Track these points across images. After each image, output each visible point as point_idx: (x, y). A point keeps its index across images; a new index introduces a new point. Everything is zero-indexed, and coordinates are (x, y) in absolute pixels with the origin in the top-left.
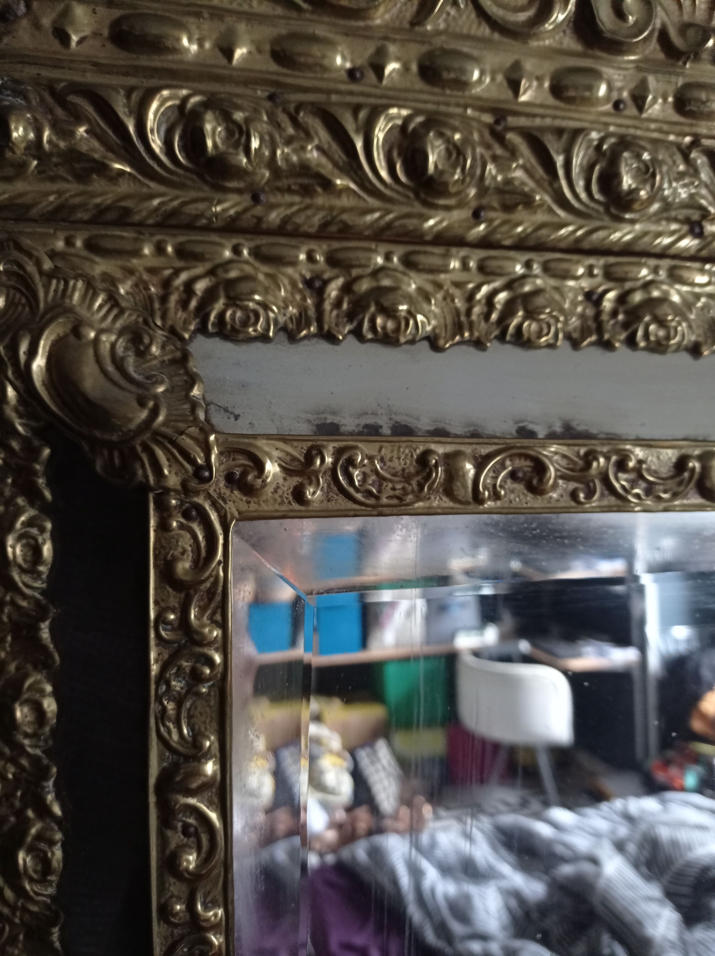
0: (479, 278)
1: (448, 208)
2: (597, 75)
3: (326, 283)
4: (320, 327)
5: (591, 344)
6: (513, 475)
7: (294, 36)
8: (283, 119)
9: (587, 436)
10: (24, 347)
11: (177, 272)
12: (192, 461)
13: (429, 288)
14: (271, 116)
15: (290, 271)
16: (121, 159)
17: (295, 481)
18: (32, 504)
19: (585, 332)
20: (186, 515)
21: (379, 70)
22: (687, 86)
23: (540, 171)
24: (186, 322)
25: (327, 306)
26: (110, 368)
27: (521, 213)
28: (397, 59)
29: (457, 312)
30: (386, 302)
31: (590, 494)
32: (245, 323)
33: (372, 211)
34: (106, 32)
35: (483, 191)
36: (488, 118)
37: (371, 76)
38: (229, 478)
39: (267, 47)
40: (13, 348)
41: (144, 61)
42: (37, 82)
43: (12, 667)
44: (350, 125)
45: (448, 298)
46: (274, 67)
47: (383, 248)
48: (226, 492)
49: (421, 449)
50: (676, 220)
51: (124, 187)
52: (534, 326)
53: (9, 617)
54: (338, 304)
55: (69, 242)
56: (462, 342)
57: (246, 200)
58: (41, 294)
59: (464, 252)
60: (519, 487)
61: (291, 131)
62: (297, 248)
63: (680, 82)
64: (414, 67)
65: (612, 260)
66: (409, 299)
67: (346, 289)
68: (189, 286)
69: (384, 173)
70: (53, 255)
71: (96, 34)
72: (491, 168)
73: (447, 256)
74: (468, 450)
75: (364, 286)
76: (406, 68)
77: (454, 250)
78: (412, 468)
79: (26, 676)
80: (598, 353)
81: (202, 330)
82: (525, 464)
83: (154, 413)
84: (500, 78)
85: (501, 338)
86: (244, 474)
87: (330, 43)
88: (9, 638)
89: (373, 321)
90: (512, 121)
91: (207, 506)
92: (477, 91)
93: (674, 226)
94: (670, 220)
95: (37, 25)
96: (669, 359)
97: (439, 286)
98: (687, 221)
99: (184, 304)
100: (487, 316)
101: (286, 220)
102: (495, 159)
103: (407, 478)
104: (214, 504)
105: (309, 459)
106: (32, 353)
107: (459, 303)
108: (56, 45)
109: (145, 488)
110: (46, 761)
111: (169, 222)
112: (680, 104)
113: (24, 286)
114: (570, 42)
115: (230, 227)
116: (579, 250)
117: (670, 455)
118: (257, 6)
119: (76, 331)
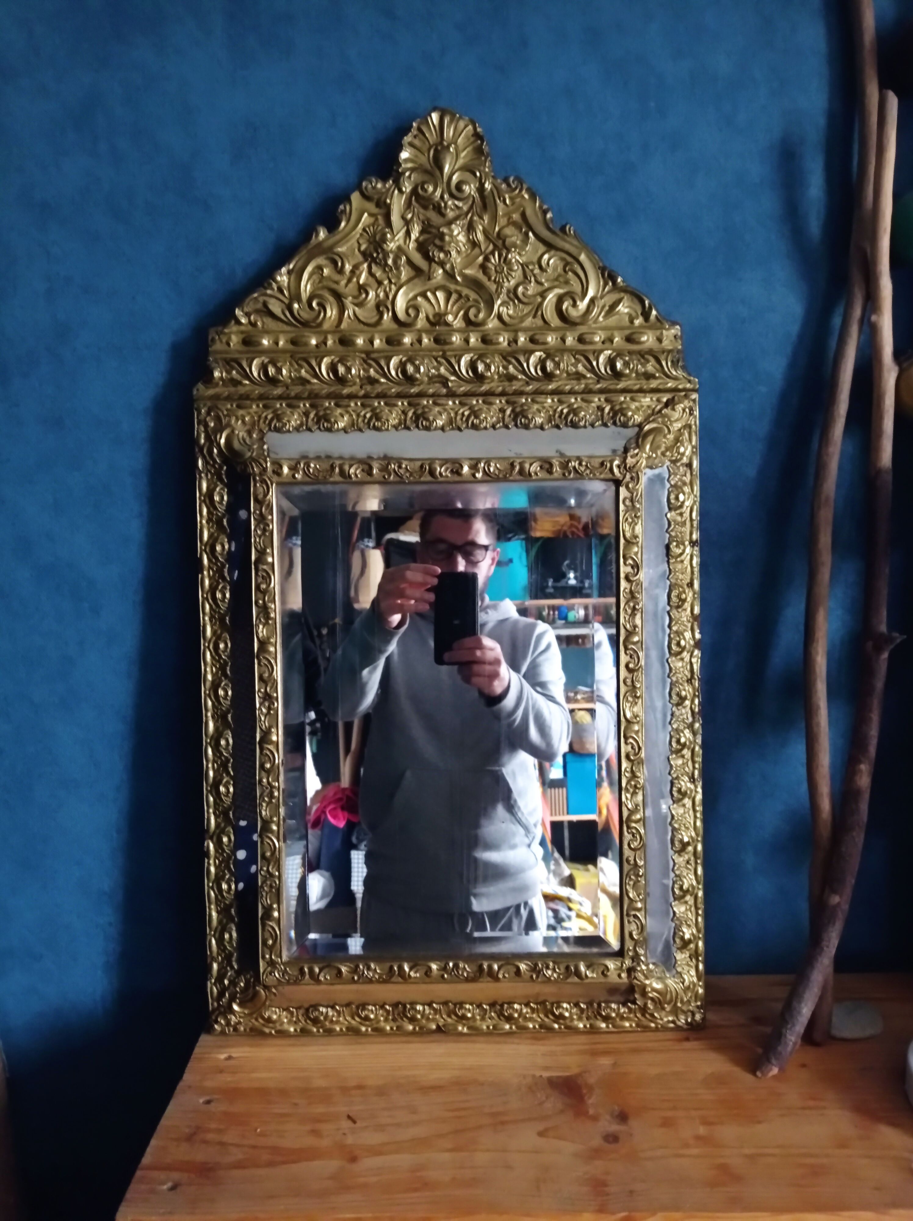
0: (361, 408)
1: (350, 387)
2: (403, 336)
3: (309, 413)
4: (307, 427)
5: (402, 429)
6: (362, 471)
7: (298, 336)
8: (294, 363)
9: (390, 458)
10: (218, 437)
11: (263, 413)
12: (263, 467)
13: (343, 412)
14: (290, 363)
15: (298, 410)
16: (245, 380)
17: (292, 472)
18: (221, 484)
19: (400, 424)
20: (261, 482)
21: (325, 344)
22: (437, 335)
23: (379, 370)
24: (265, 428)
25: (310, 420)
26: (242, 441)
27: (375, 386)
28: (331, 339)
29: (353, 420)
30: (328, 418)
32: (282, 427)
33: (322, 389)
34: (241, 342)
35: (361, 380)
36: (363, 355)
37: (324, 346)
38: (274, 472)
39: (290, 341)
40: (216, 438)
41: (252, 349)
42: (222, 359)
43: (216, 534)
44: (314, 362)
45: (350, 416)
46: (292, 347)
47: (328, 400)
48: (272, 475)
49: (331, 463)
50: (435, 383)
51: (247, 388)
52: (380, 423)
53: (215, 519)
54: (313, 419)
55: (232, 405)
56: (355, 430)
57: (285, 389)
58: (223, 421)
59: (356, 400)
60: (365, 474)
61: (296, 367)
62: (300, 402)
63: (435, 333)
64: (337, 342)
65: (411, 399)
66: (336, 416)
67: (316, 415)
68: (266, 417)
69: (325, 376)
70: (227, 410)
71: (238, 343)
72: (362, 372)
73: (350, 402)
74: (348, 462)
75: (322, 413)
76: (334, 342)
77: (353, 400)
78: (328, 468)
80: (403, 432)
81: (270, 429)
82: (366, 467)
83: (252, 453)
84: (367, 341)
85: (369, 428)
86: (277, 470)
87: (309, 337)
89: (324, 424)
90: (371, 355)
91: (267, 479)
92: (359, 346)
93: (436, 385)
94: (432, 383)
95: (221, 341)
96: (431, 434)
97: (347, 412)
98: (440, 382)
99: (264, 422)
100: (364, 421)
101: (296, 394)
102: (364, 369)
103: (327, 471)
104: (269, 479)
105: (296, 465)
106: (221, 438)
107: (354, 417)
108: (227, 347)
109: (250, 475)
111: (261, 397)
112: (437, 341)
113: (218, 419)
114: (394, 326)
115: (280, 398)
116: (399, 396)
117: (419, 463)
118: (288, 328)
119: (233, 432)
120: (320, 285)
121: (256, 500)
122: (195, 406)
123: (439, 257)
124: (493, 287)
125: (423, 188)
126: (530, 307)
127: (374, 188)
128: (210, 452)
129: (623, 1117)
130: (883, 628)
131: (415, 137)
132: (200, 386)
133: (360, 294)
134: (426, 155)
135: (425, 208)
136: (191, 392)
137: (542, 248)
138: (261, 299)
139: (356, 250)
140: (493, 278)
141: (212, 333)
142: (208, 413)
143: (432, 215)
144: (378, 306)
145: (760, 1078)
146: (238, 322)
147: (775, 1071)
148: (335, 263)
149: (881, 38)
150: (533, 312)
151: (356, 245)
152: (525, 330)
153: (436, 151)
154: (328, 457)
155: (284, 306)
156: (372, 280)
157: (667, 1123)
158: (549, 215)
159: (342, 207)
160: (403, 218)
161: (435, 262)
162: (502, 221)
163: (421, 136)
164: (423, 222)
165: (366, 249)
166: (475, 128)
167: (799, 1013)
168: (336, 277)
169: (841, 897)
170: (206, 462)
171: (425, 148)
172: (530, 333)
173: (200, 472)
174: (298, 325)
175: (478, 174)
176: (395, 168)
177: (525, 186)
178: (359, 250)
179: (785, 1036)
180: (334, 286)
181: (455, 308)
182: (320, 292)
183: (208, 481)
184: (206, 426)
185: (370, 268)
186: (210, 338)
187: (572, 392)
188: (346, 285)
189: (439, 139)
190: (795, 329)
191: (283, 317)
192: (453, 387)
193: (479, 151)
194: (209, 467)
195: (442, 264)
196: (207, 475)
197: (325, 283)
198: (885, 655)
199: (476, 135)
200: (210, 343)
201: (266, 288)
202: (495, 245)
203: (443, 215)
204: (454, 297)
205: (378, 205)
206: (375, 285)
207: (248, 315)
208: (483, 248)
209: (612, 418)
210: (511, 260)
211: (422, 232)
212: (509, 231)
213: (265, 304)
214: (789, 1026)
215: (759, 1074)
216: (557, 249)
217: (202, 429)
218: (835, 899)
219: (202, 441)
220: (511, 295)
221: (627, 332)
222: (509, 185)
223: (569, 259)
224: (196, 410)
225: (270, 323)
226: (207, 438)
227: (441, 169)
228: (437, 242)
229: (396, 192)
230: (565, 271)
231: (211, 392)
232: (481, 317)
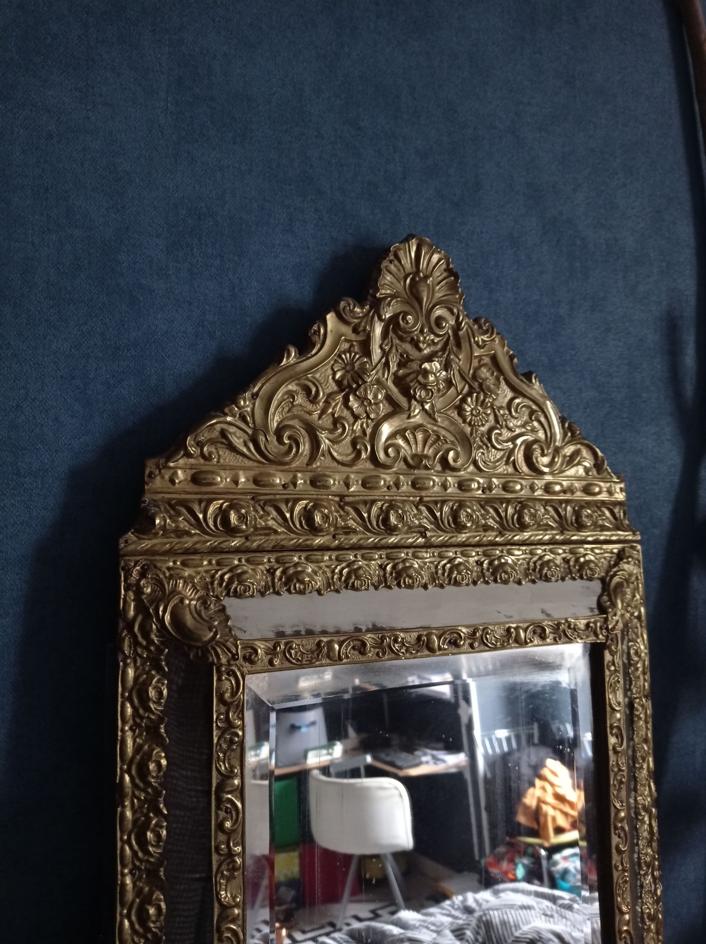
0: (336, 563)
1: (323, 536)
2: (380, 478)
3: (275, 570)
4: (274, 589)
5: (383, 587)
6: (353, 648)
7: (261, 474)
8: (259, 508)
9: (382, 629)
10: (161, 608)
11: (217, 571)
12: (231, 652)
13: (316, 569)
14: (254, 507)
15: (261, 567)
16: (195, 528)
17: (269, 657)
18: (158, 673)
19: (380, 583)
20: (228, 674)
21: (295, 485)
22: (415, 479)
23: (358, 520)
24: (221, 592)
25: (276, 580)
26: (196, 616)
27: (352, 536)
28: (301, 479)
29: (328, 578)
30: (300, 578)
31: (384, 654)
32: (245, 591)
33: (293, 539)
34: (189, 479)
35: (336, 528)
36: (337, 499)
37: (291, 487)
38: (244, 658)
39: (251, 479)
40: (157, 610)
41: (204, 489)
42: (163, 500)
43: (146, 747)
44: (283, 507)
45: (324, 572)
46: (254, 487)
47: (298, 555)
48: (243, 663)
49: (317, 640)
50: (414, 532)
52: (359, 582)
53: (146, 724)
54: (280, 579)
55: (175, 562)
56: (331, 591)
57: (243, 540)
58: (166, 587)
59: (329, 553)
60: (356, 653)
61: (262, 513)
62: (263, 557)
63: (413, 477)
64: (308, 482)
65: (389, 551)
66: (309, 575)
67: (284, 572)
68: (222, 577)
69: (298, 526)
70: (169, 569)
71: (185, 480)
72: (339, 520)
73: (323, 555)
74: (335, 639)
75: (291, 571)
76: (305, 481)
77: (326, 553)
78: (314, 647)
79: (153, 750)
80: (385, 590)
81: (228, 595)
82: (358, 643)
83: (216, 634)
84: (342, 483)
85: (346, 587)
86: (250, 656)
87: (274, 476)
88: (145, 733)
89: (295, 586)
90: (347, 499)
91: (236, 670)
92: (333, 489)
93: (415, 534)
94: (412, 532)
95: (163, 477)
96: (415, 590)
97: (320, 568)
98: (419, 532)
99: (220, 584)
100: (340, 579)
101: (259, 546)
102: (341, 516)
103: (312, 652)
104: (239, 669)
105: (275, 647)
106: (164, 611)
107: (329, 575)
108: (170, 485)
109: (213, 663)
110: (160, 789)
111: (213, 551)
112: (414, 485)
113: (159, 583)
114: (369, 465)
115: (237, 551)
116: (376, 547)
117: (415, 635)
118: (247, 463)
119: (182, 601)
120: (290, 414)
121: (221, 700)
122: (122, 564)
123: (420, 396)
124: (468, 429)
125: (404, 319)
126: (502, 453)
127: (352, 311)
128: (145, 632)
131: (391, 262)
132: (130, 536)
133: (336, 428)
134: (402, 283)
135: (401, 339)
136: (117, 544)
137: (510, 395)
138: (218, 427)
139: (330, 377)
140: (468, 420)
141: (150, 466)
142: (143, 574)
143: (408, 347)
144: (354, 443)
146: (188, 455)
148: (308, 391)
150: (505, 459)
151: (330, 372)
152: (499, 476)
153: (412, 280)
154: (310, 633)
155: (246, 437)
156: (346, 413)
158: (515, 360)
159: (315, 327)
160: (381, 347)
161: (416, 400)
162: (475, 363)
163: (396, 262)
164: (401, 355)
165: (343, 377)
166: (448, 264)
168: (310, 407)
170: (135, 643)
171: (402, 275)
172: (503, 480)
173: (126, 657)
174: (264, 461)
175: (455, 311)
176: (371, 292)
177: (495, 330)
178: (333, 378)
180: (307, 417)
181: (431, 451)
182: (290, 423)
183: (136, 669)
184: (139, 592)
185: (346, 400)
186: (147, 472)
187: (541, 543)
188: (320, 417)
189: (414, 269)
191: (245, 450)
192: (432, 537)
193: (453, 287)
194: (139, 650)
195: (422, 403)
196: (135, 662)
197: (295, 411)
199: (450, 271)
200: (146, 479)
201: (226, 415)
202: (470, 387)
203: (420, 350)
204: (433, 438)
205: (355, 330)
206: (351, 420)
207: (200, 445)
208: (459, 389)
209: (579, 571)
210: (487, 403)
211: (400, 365)
212: (484, 372)
213: (223, 434)
216: (524, 396)
217: (131, 595)
219: (132, 613)
220: (485, 439)
221: (584, 483)
222: (480, 327)
223: (534, 407)
224: (123, 569)
225: (228, 457)
226: (141, 608)
227: (420, 301)
228: (420, 378)
229: (376, 318)
230: (530, 418)
231: (146, 544)
232: (460, 462)
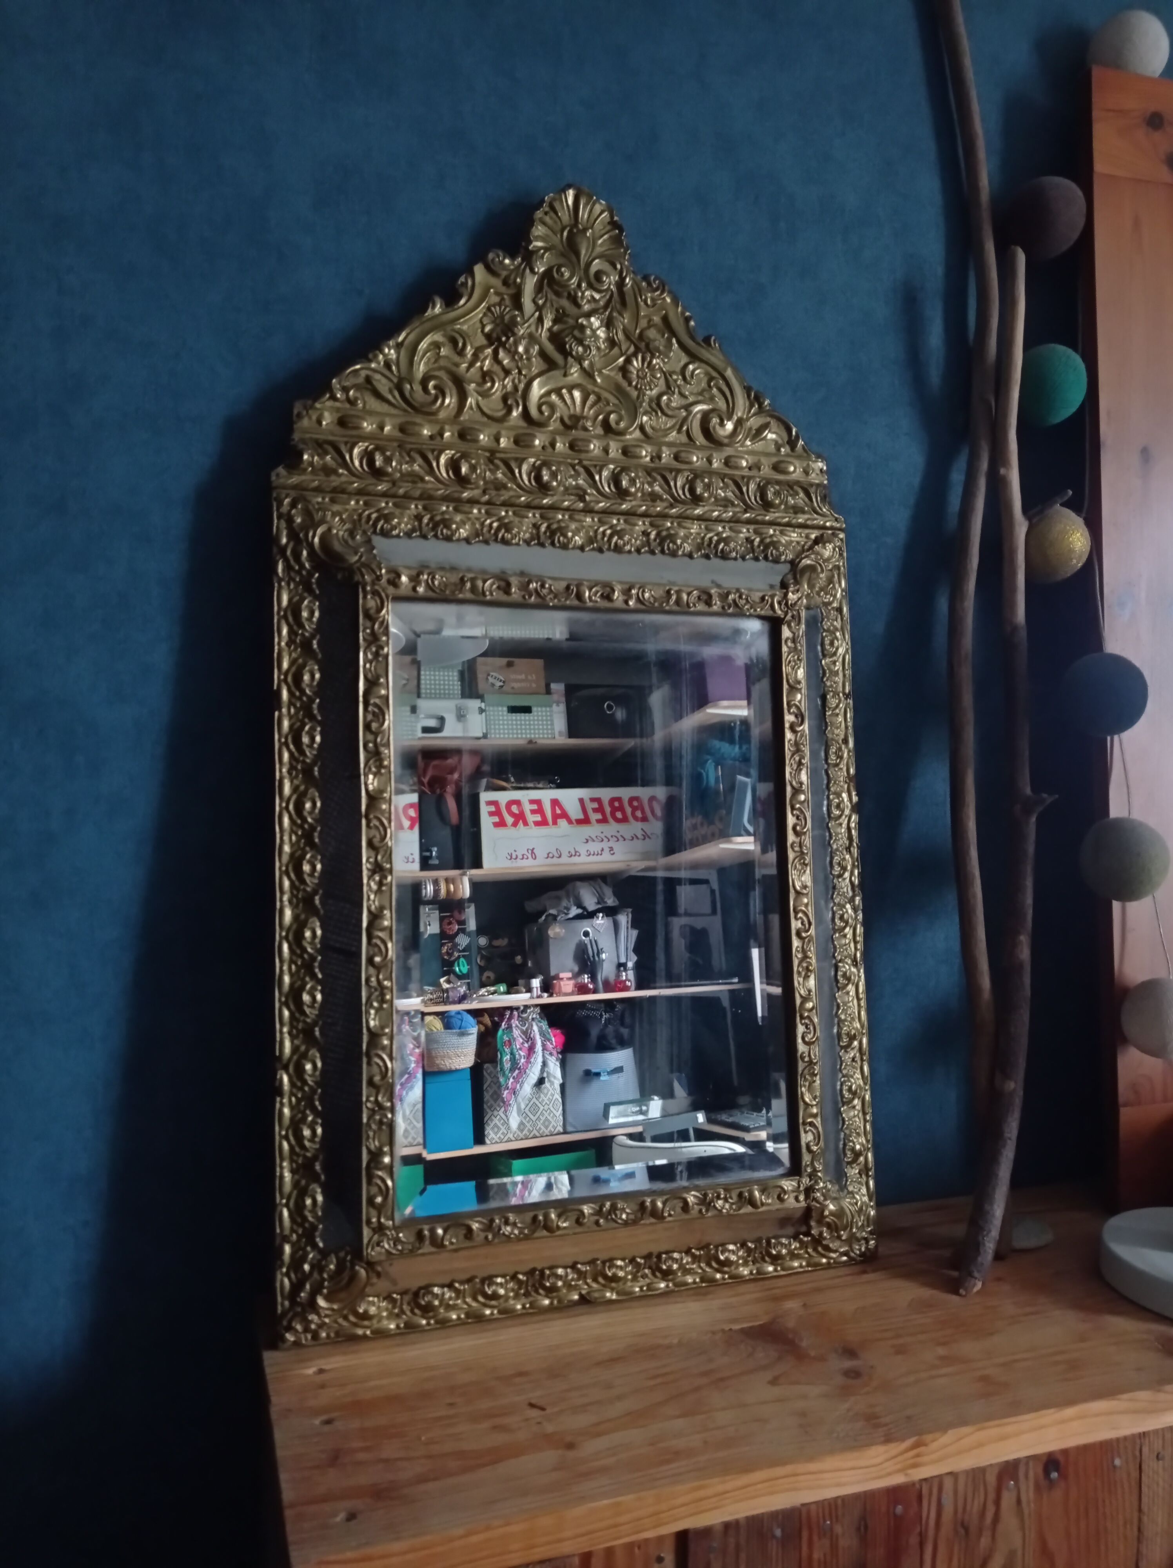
0: (486, 517)
1: (472, 489)
2: (534, 437)
3: (423, 517)
4: (421, 532)
5: (535, 544)
6: (499, 588)
7: (407, 423)
8: (405, 454)
9: (529, 575)
10: (311, 534)
11: (364, 511)
12: (375, 574)
13: (465, 519)
14: (400, 454)
15: (408, 511)
16: (342, 468)
17: (413, 584)
18: (310, 595)
19: (532, 539)
20: (373, 593)
21: (442, 436)
23: (509, 475)
24: (370, 530)
25: (424, 525)
26: (343, 542)
27: (503, 492)
28: (449, 431)
29: (477, 529)
30: (447, 525)
32: (392, 531)
33: (440, 489)
34: (336, 421)
35: (486, 483)
36: (487, 454)
37: (439, 438)
38: (390, 582)
39: (397, 428)
40: (306, 535)
41: (352, 433)
42: (310, 438)
43: (302, 661)
44: (430, 457)
45: (473, 524)
46: (400, 435)
47: (446, 504)
48: (388, 586)
49: (460, 575)
50: (572, 495)
51: (343, 479)
52: (509, 536)
53: (300, 641)
54: (428, 524)
55: (323, 498)
56: (479, 541)
57: (391, 485)
58: (315, 516)
59: (479, 506)
60: (501, 593)
61: (407, 459)
62: (411, 503)
63: (571, 438)
64: (456, 434)
65: (543, 511)
66: (456, 523)
67: (431, 519)
68: (369, 516)
69: (445, 475)
70: (319, 503)
71: (332, 422)
72: (488, 473)
73: (472, 508)
74: (479, 576)
75: (438, 518)
76: (453, 435)
77: (475, 505)
78: (458, 581)
79: (307, 663)
80: (538, 548)
81: (375, 532)
82: (503, 584)
83: (361, 558)
84: (492, 438)
85: (496, 540)
86: (394, 579)
87: (421, 425)
89: (442, 531)
90: (498, 455)
91: (380, 590)
92: (482, 443)
93: (572, 497)
94: (569, 494)
95: (310, 418)
96: (570, 552)
97: (469, 519)
98: (577, 495)
99: (368, 523)
100: (489, 531)
101: (406, 492)
102: (490, 470)
103: (455, 584)
104: (384, 590)
105: (418, 576)
106: (314, 537)
107: (478, 526)
108: (318, 426)
109: (357, 584)
110: (313, 696)
111: (360, 492)
112: (572, 447)
113: (308, 514)
114: (522, 423)
115: (384, 495)
116: (529, 506)
117: (564, 584)
118: (393, 411)
119: (329, 530)
120: (436, 365)
121: (367, 616)
122: (274, 495)
123: (577, 353)
124: (635, 394)
125: (558, 271)
126: (674, 421)
127: (502, 263)
128: (297, 556)
129: (850, 1352)
130: (1028, 791)
131: (546, 213)
132: (281, 470)
133: (485, 382)
134: (559, 236)
135: (558, 294)
136: (269, 476)
137: (684, 359)
138: (363, 373)
139: (479, 330)
140: (634, 383)
141: (298, 407)
142: (293, 505)
143: (565, 303)
144: (505, 399)
145: (964, 1296)
146: (333, 398)
147: (979, 1285)
148: (454, 342)
149: (994, 200)
150: (677, 427)
151: (479, 325)
152: (670, 445)
153: (570, 232)
154: (453, 569)
155: (391, 385)
156: (496, 368)
157: (900, 1350)
158: (692, 323)
159: (462, 279)
160: (534, 301)
161: (572, 356)
162: (643, 323)
163: (552, 214)
164: (557, 311)
165: (492, 331)
166: (612, 217)
167: (993, 1216)
168: (457, 359)
169: (1016, 1082)
170: (288, 568)
171: (558, 227)
172: (674, 450)
173: (280, 580)
174: (409, 409)
175: (619, 266)
176: (523, 244)
177: (666, 288)
178: (482, 331)
179: (984, 1245)
180: (454, 369)
181: (592, 412)
182: (437, 373)
183: (290, 591)
184: (290, 520)
185: (496, 353)
186: (295, 412)
187: (718, 520)
188: (468, 369)
189: (573, 222)
190: (916, 480)
191: (390, 397)
192: (591, 501)
193: (617, 241)
194: (293, 574)
195: (579, 360)
196: (288, 584)
197: (442, 363)
198: (1033, 819)
199: (613, 224)
200: (295, 418)
201: (370, 361)
202: (636, 347)
203: (578, 306)
204: (592, 398)
205: (505, 283)
206: (502, 375)
207: (346, 390)
208: (624, 348)
209: (763, 551)
210: (655, 366)
211: (555, 321)
212: (652, 333)
213: (368, 380)
214: (985, 1233)
215: (962, 1291)
216: (702, 361)
217: (283, 524)
218: (1011, 1085)
219: (284, 540)
220: (654, 406)
221: (774, 460)
222: (649, 284)
223: (714, 374)
224: (276, 499)
225: (373, 404)
226: (293, 535)
227: (577, 254)
228: (576, 333)
229: (528, 271)
230: (709, 386)
231: (294, 480)
232: (622, 425)
